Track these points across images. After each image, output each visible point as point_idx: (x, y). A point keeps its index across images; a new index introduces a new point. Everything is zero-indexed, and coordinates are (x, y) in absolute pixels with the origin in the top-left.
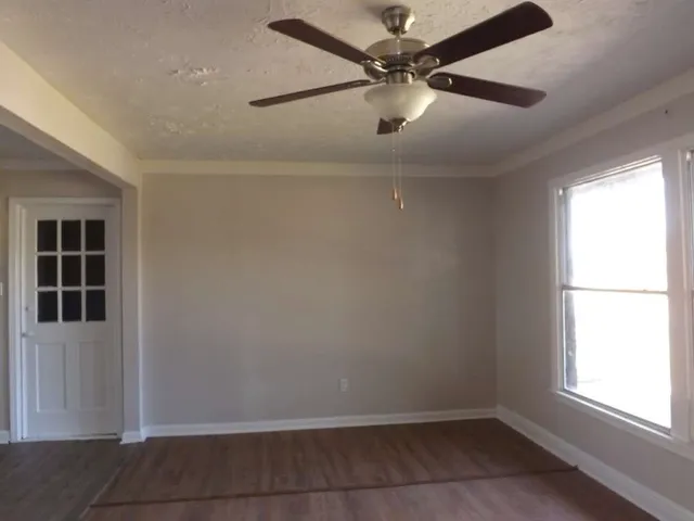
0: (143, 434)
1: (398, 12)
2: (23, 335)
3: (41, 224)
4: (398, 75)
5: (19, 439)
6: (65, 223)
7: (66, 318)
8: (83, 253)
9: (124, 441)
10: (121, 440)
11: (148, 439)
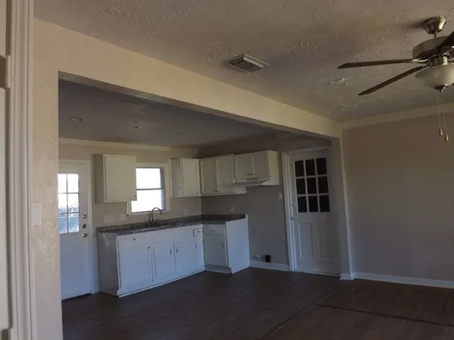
0: (353, 276)
1: (431, 21)
2: (292, 219)
3: (296, 162)
4: (436, 60)
5: (293, 270)
6: (307, 161)
7: (310, 211)
8: (316, 176)
9: (341, 279)
10: (340, 277)
11: (355, 279)
